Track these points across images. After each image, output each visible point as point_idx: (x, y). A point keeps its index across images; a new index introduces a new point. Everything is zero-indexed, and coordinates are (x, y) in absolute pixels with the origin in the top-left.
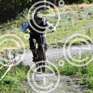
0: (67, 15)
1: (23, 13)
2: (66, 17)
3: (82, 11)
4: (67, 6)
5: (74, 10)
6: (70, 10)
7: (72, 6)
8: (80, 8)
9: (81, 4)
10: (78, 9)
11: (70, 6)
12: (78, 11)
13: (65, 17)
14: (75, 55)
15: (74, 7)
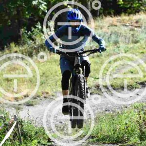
0: (111, 35)
1: (32, 32)
2: (110, 39)
3: (139, 27)
4: (111, 18)
5: (124, 25)
6: (116, 26)
7: (119, 18)
8: (135, 21)
9: (135, 14)
10: (131, 23)
11: (117, 18)
12: (130, 27)
13: (108, 38)
14: (127, 107)
15: (123, 20)
